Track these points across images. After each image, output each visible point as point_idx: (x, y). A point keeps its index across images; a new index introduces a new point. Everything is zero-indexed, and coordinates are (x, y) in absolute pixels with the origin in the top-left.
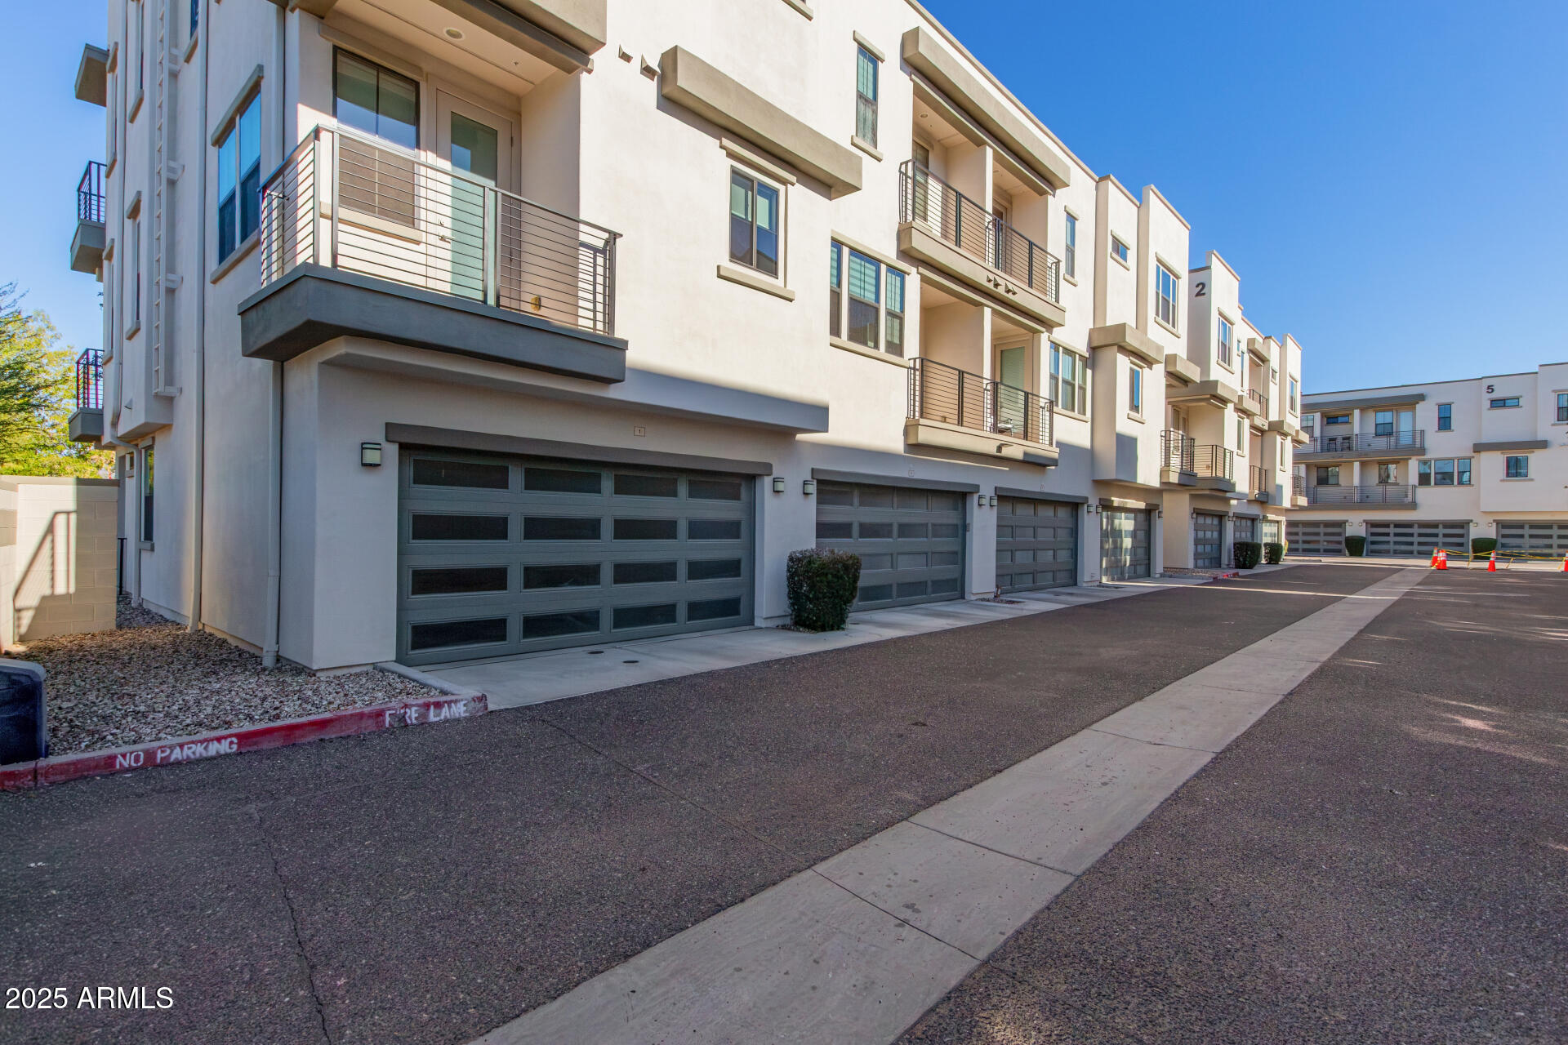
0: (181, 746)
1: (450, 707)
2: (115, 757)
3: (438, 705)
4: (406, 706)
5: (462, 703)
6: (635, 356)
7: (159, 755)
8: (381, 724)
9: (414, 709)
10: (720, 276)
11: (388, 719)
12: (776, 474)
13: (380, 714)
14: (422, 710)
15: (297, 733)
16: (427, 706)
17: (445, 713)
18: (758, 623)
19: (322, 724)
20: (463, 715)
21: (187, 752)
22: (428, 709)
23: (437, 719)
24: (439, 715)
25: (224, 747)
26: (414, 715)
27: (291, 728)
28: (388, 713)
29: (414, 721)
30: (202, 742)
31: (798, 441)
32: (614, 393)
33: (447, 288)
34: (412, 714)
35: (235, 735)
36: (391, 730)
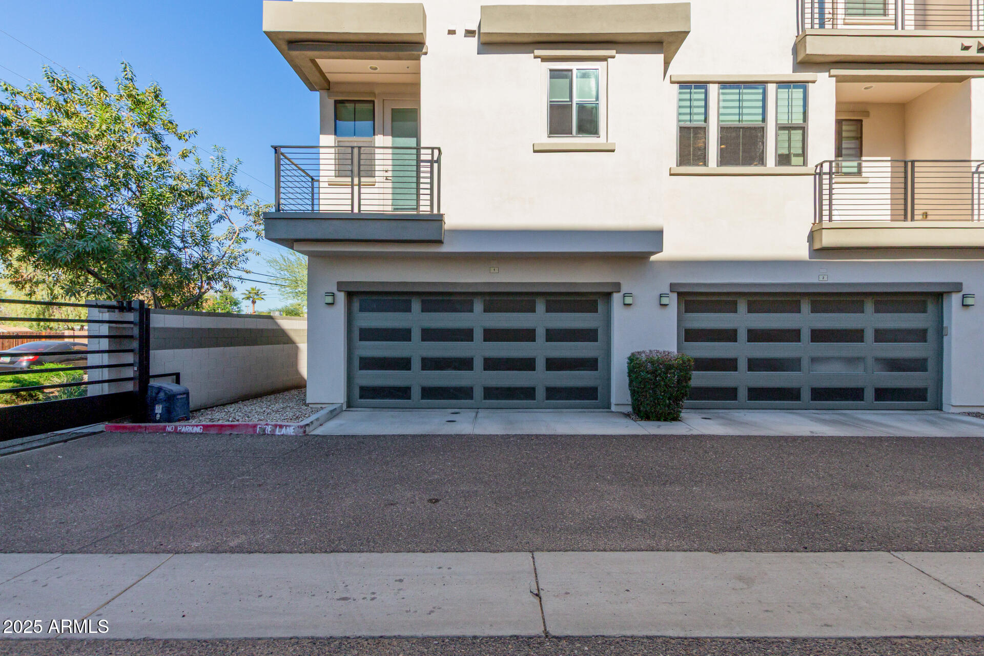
0: (185, 426)
1: (286, 428)
2: (166, 426)
3: (281, 427)
4: (267, 424)
5: (293, 427)
6: (452, 221)
7: (179, 429)
8: (255, 431)
9: (270, 426)
10: (535, 151)
11: (258, 429)
12: (625, 289)
13: (255, 426)
14: (273, 428)
15: (223, 428)
16: (276, 426)
17: (284, 431)
18: (613, 408)
19: (232, 426)
20: (292, 434)
21: (187, 429)
22: (276, 428)
23: (279, 434)
24: (281, 432)
25: (198, 430)
26: (269, 430)
27: (222, 426)
28: (258, 426)
29: (269, 433)
30: (192, 426)
31: (653, 262)
32: (445, 248)
33: (390, 208)
34: (269, 429)
35: (203, 425)
36: (259, 435)
